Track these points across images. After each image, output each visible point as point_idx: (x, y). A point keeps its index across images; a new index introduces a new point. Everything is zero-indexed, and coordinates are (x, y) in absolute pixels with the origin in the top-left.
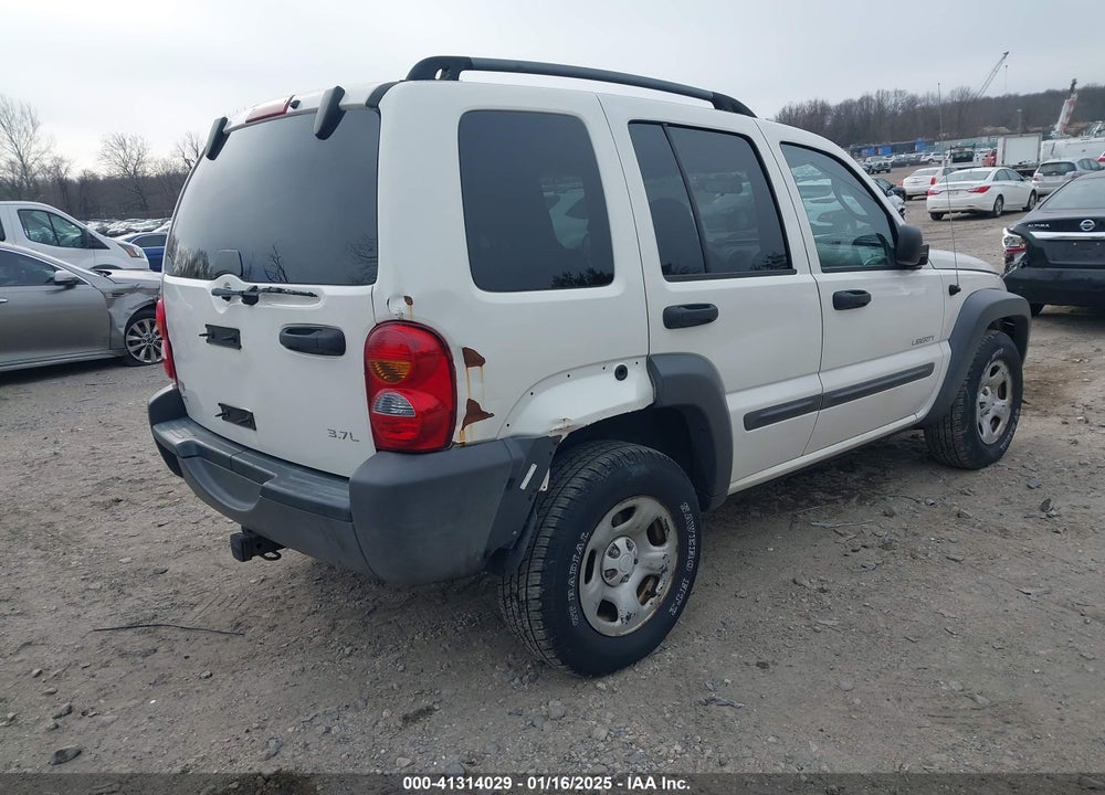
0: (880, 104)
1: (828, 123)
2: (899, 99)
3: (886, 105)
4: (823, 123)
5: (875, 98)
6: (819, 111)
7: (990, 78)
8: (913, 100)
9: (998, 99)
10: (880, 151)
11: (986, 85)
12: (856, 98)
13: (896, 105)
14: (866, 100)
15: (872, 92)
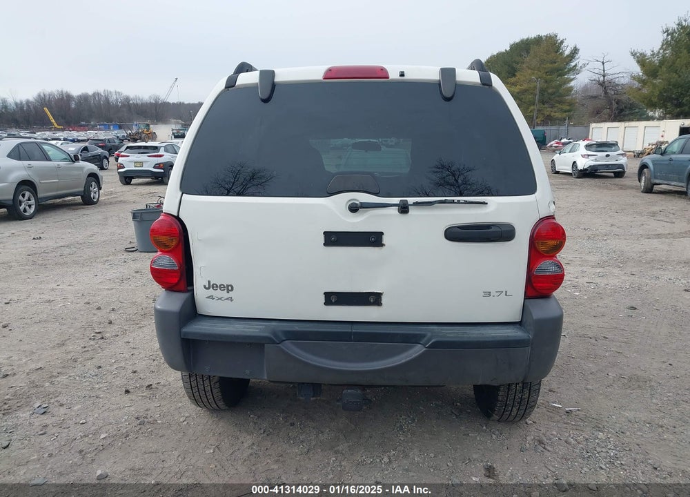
0: (107, 99)
1: (73, 106)
2: (118, 97)
3: (111, 100)
4: (69, 106)
5: (103, 94)
6: (65, 98)
7: (170, 92)
8: (127, 99)
9: (174, 104)
10: (112, 127)
11: (168, 95)
12: (90, 93)
13: (117, 100)
14: (96, 95)
15: (101, 91)
